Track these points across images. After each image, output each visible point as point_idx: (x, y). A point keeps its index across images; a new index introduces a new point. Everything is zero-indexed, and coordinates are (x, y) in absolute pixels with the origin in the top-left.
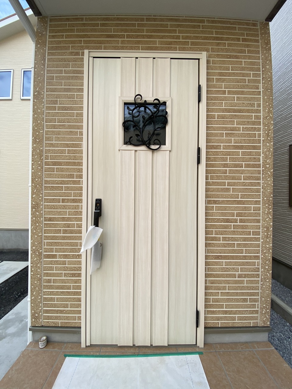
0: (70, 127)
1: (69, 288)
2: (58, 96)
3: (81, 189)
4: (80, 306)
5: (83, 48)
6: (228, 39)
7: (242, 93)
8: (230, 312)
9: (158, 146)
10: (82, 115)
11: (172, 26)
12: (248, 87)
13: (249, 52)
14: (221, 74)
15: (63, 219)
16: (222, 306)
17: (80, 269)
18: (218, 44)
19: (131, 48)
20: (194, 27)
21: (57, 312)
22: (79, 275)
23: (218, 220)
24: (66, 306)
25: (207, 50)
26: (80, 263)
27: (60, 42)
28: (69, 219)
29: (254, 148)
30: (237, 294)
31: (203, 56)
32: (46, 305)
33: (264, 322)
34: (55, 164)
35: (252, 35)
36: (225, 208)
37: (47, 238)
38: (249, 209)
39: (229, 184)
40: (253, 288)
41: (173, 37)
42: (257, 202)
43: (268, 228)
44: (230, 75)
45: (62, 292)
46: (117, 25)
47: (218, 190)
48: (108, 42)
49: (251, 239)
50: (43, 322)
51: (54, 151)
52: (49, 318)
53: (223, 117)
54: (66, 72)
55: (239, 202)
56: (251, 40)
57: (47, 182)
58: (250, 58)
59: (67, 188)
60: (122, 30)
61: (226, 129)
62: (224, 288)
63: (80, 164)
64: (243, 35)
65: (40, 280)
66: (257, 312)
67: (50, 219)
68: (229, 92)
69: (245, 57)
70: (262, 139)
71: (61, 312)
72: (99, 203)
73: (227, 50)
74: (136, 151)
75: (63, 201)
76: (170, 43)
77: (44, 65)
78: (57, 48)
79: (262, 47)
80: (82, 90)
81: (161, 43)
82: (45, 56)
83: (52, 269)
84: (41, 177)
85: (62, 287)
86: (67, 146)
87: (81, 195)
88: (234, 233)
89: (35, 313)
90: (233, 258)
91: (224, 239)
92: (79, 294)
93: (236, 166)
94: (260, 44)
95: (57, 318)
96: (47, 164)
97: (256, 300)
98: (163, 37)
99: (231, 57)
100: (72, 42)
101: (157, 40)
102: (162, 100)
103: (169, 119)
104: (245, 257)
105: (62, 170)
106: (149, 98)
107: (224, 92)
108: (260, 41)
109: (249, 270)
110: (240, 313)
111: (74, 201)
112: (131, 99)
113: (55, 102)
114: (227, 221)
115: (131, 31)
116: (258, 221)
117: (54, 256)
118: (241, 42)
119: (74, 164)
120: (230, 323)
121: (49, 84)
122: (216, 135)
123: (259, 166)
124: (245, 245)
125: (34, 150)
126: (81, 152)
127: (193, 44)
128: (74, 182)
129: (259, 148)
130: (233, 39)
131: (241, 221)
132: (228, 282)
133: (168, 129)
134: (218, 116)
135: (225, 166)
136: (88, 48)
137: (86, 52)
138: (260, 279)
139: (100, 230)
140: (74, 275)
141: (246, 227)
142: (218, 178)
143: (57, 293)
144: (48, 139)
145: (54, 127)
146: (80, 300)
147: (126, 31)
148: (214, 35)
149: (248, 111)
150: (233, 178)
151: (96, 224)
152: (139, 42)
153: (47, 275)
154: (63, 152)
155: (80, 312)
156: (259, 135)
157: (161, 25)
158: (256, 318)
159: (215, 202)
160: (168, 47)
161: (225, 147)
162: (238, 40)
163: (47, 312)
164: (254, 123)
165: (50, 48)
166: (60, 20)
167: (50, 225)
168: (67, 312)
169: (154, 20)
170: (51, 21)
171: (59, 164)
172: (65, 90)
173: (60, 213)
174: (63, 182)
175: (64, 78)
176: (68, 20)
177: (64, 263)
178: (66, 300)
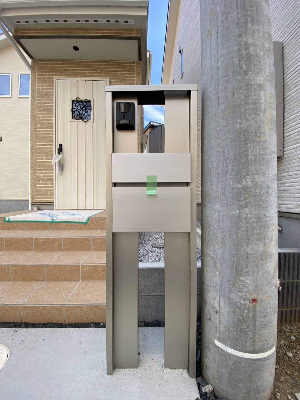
0: (48, 111)
1: (48, 184)
2: (42, 97)
3: (53, 140)
4: (53, 193)
5: (53, 75)
6: (120, 71)
9: (87, 120)
10: (53, 106)
11: (94, 65)
13: (130, 77)
17: (53, 176)
18: (116, 74)
19: (76, 76)
20: (105, 65)
21: (43, 195)
22: (53, 179)
24: (47, 193)
25: (110, 77)
26: (53, 173)
27: (43, 72)
28: (48, 153)
31: (108, 79)
32: (37, 192)
34: (41, 128)
35: (132, 69)
37: (38, 162)
41: (95, 70)
45: (45, 186)
46: (69, 64)
48: (65, 72)
50: (36, 200)
51: (40, 123)
52: (39, 198)
54: (46, 86)
56: (131, 71)
57: (37, 137)
59: (47, 139)
60: (71, 67)
63: (52, 128)
64: (127, 68)
65: (35, 181)
67: (39, 153)
69: (128, 80)
71: (45, 195)
72: (61, 145)
73: (120, 77)
74: (77, 122)
75: (45, 145)
76: (94, 73)
77: (35, 83)
78: (41, 75)
79: (136, 74)
80: (53, 95)
81: (89, 73)
82: (36, 79)
83: (40, 176)
84: (35, 134)
85: (45, 184)
86: (47, 120)
87: (53, 142)
89: (33, 196)
92: (53, 187)
94: (136, 73)
95: (43, 198)
96: (37, 128)
98: (90, 70)
99: (121, 80)
100: (48, 72)
101: (88, 72)
102: (88, 99)
103: (92, 108)
105: (44, 131)
106: (83, 99)
111: (50, 145)
112: (75, 99)
113: (41, 100)
115: (76, 67)
117: (41, 170)
118: (127, 73)
119: (50, 128)
121: (38, 92)
125: (31, 122)
126: (53, 123)
127: (104, 73)
128: (50, 137)
130: (123, 71)
133: (92, 112)
136: (55, 75)
137: (55, 77)
139: (61, 156)
140: (50, 179)
143: (43, 187)
144: (38, 117)
145: (41, 111)
146: (53, 190)
147: (73, 67)
148: (114, 69)
151: (59, 153)
152: (79, 73)
153: (38, 178)
154: (45, 123)
155: (53, 195)
157: (89, 65)
162: (125, 71)
163: (38, 195)
165: (38, 75)
166: (43, 61)
167: (39, 156)
168: (47, 195)
169: (86, 62)
170: (38, 61)
171: (43, 128)
172: (46, 94)
173: (43, 151)
174: (45, 137)
175: (44, 89)
176: (46, 61)
177: (46, 173)
178: (47, 190)
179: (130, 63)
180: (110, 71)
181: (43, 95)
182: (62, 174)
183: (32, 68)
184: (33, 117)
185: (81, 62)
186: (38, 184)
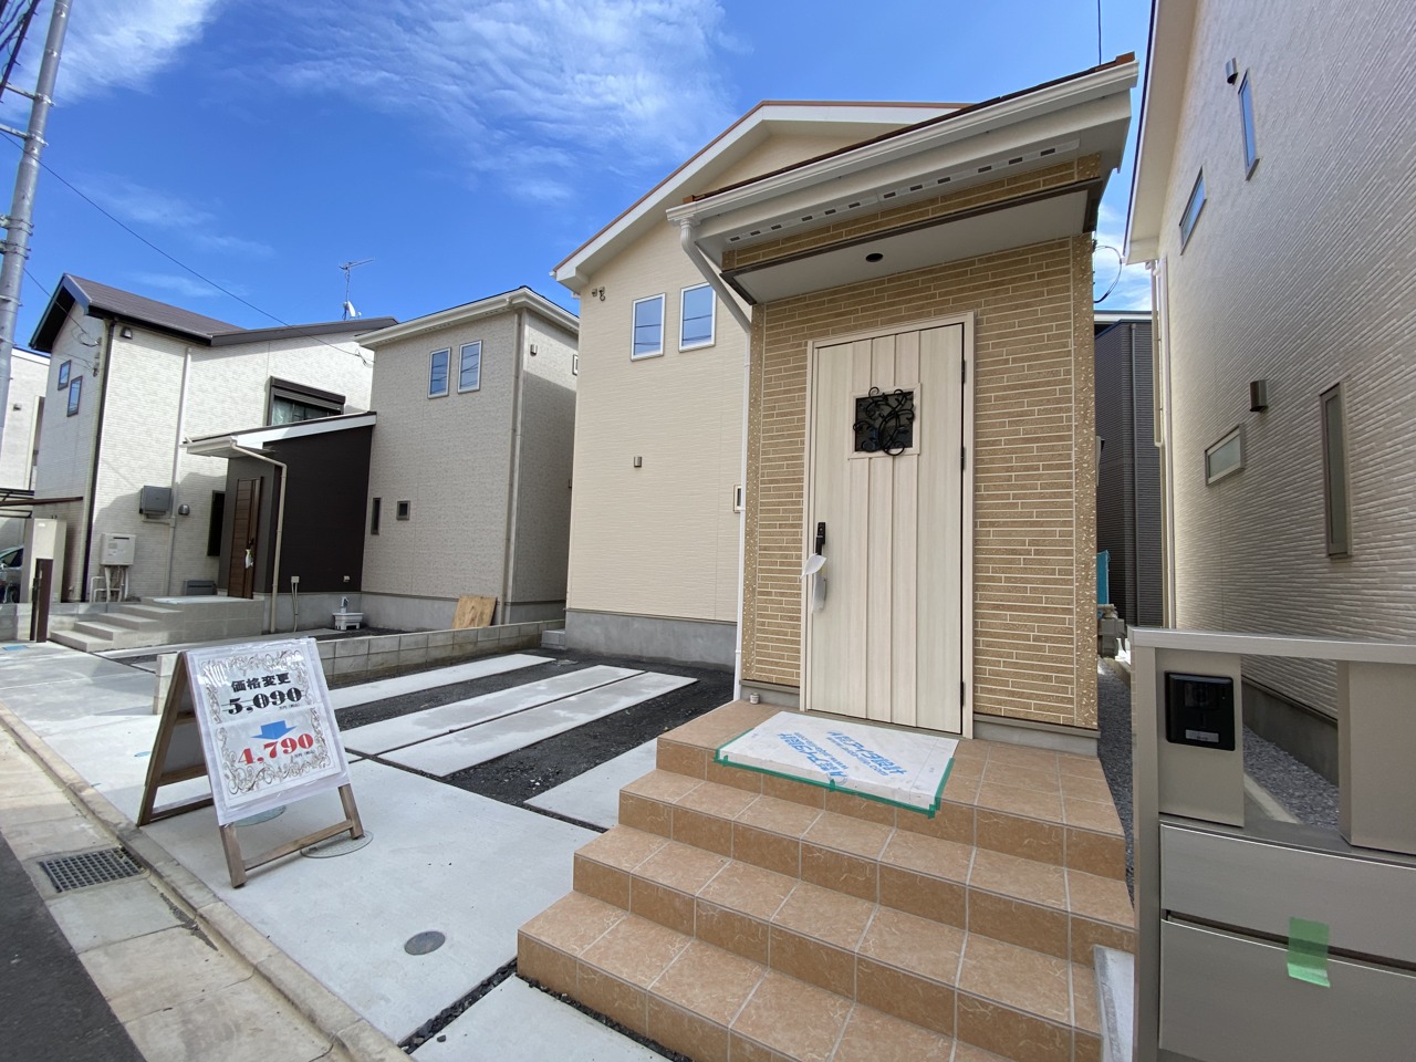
0: (790, 436)
1: (786, 634)
2: (777, 401)
3: (801, 511)
4: (798, 658)
5: (805, 337)
6: (1011, 282)
7: (1037, 358)
8: (1021, 695)
9: (900, 450)
10: (803, 420)
11: (924, 282)
12: (1047, 347)
14: (1000, 336)
15: (780, 548)
16: (1006, 684)
17: (799, 611)
19: (868, 326)
20: (958, 275)
21: (772, 663)
22: (799, 619)
23: (998, 552)
24: (782, 657)
25: (978, 306)
26: (799, 603)
28: (787, 549)
29: (1060, 438)
30: (1032, 667)
31: (969, 318)
32: (758, 654)
33: (1086, 720)
34: (771, 482)
35: (1058, 263)
36: (1010, 534)
37: (761, 571)
38: (1052, 533)
39: (1015, 496)
40: (1061, 661)
41: (926, 298)
42: (1067, 524)
43: (1087, 565)
44: (1015, 334)
45: (778, 639)
46: (849, 297)
47: (997, 506)
48: (838, 323)
49: (1056, 582)
50: (754, 674)
51: (771, 467)
52: (762, 670)
53: (1004, 398)
54: (786, 370)
55: (1033, 524)
56: (1055, 273)
57: (763, 504)
58: (1051, 301)
59: (785, 511)
60: (855, 304)
61: (1009, 415)
62: (1010, 655)
63: (801, 480)
65: (753, 621)
66: (1070, 701)
67: (766, 549)
68: (1014, 360)
69: (1042, 303)
70: (1074, 424)
71: (777, 664)
72: (822, 527)
73: (1011, 298)
74: (870, 458)
75: (780, 526)
76: (922, 307)
77: (761, 365)
78: (775, 342)
79: (1074, 281)
80: (804, 389)
81: (907, 309)
82: (762, 354)
83: (766, 609)
84: (756, 499)
85: (778, 634)
86: (786, 459)
87: (801, 518)
88: (1025, 570)
89: (747, 663)
90: (1023, 609)
91: (1008, 580)
92: (798, 643)
93: (1027, 468)
94: (1071, 274)
95: (771, 671)
96: (763, 482)
97: (1069, 682)
98: (910, 301)
99: (1017, 307)
100: (794, 331)
101: (903, 306)
102: (905, 388)
103: (917, 413)
104: (1045, 610)
105: (779, 489)
106: (888, 388)
107: (1006, 361)
108: (1072, 270)
109: (1055, 630)
110: (1038, 697)
111: (793, 526)
112: (864, 393)
113: (773, 408)
114: (1013, 552)
115: (867, 301)
116: (1069, 553)
117: (769, 594)
118: (1036, 281)
119: (794, 480)
120: (1021, 711)
121: (767, 387)
122: (993, 425)
123: (1069, 466)
124: (1045, 591)
126: (802, 465)
127: (955, 301)
128: (794, 503)
129: (1069, 438)
130: (1021, 279)
131: (1037, 552)
132: (1016, 647)
133: (916, 425)
134: (996, 397)
135: (1009, 469)
136: (812, 336)
137: (810, 343)
138: (1075, 646)
139: (822, 560)
140: (791, 619)
141: (1047, 562)
142: (997, 488)
143: (772, 640)
144: (764, 453)
145: (772, 438)
146: (798, 651)
147: (860, 303)
148: (989, 281)
149: (1048, 383)
150: (1023, 487)
151: (819, 551)
152: (878, 315)
153: (761, 617)
154: (781, 467)
155: (798, 667)
156: (1069, 419)
157: (909, 285)
158: (1070, 712)
159: (992, 524)
160: (918, 314)
161: (1008, 442)
162: (1031, 277)
163: (759, 662)
164: (1058, 401)
165: (768, 344)
166: (780, 305)
167: (765, 556)
168: (783, 665)
169: (899, 279)
170: (768, 307)
171: (777, 481)
172: (785, 392)
173: (776, 541)
174: (780, 504)
175: (783, 378)
176: (788, 303)
177: (780, 602)
178: (783, 649)
179: (1049, 247)
180: (976, 288)
181: (779, 393)
182: (822, 610)
183: (753, 328)
184: (753, 454)
185: (882, 282)
186: (759, 631)
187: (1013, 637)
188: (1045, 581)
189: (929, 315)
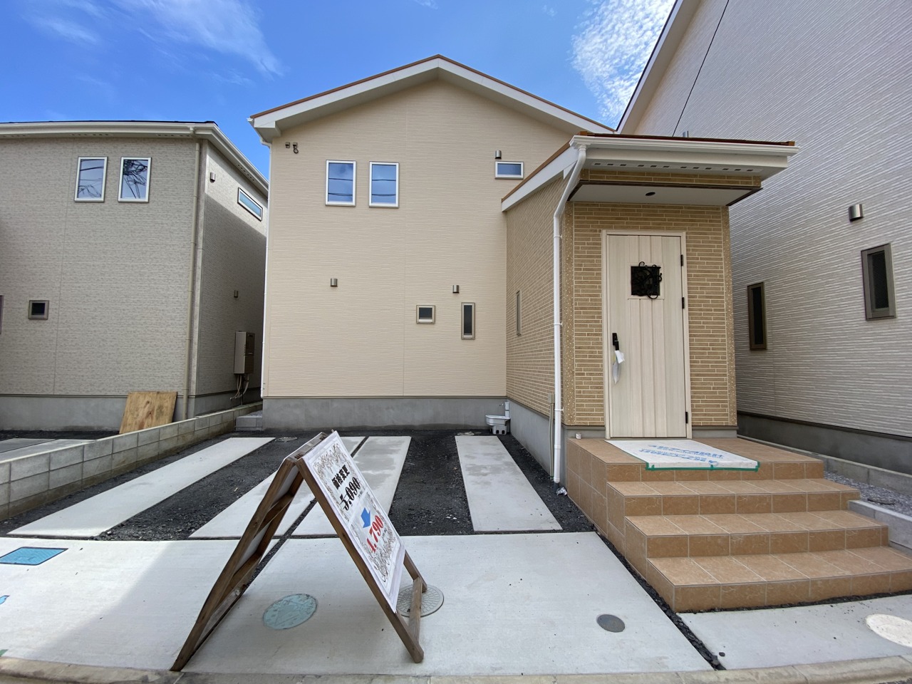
1: (596, 397)
2: (583, 261)
3: (601, 326)
4: (604, 410)
5: (601, 227)
6: (699, 221)
7: (710, 259)
8: (709, 415)
9: (655, 296)
11: (660, 211)
12: (713, 255)
13: (714, 230)
14: (695, 246)
16: (702, 410)
17: (603, 383)
18: (692, 225)
19: (634, 228)
20: (676, 212)
22: (603, 388)
23: (699, 349)
24: (592, 410)
25: (685, 229)
26: (603, 379)
27: (583, 222)
29: (720, 297)
30: (712, 402)
31: (683, 234)
32: (578, 410)
33: (733, 422)
35: (716, 217)
36: (701, 340)
37: (578, 361)
38: (718, 340)
39: (704, 323)
40: (723, 397)
41: (661, 220)
42: (723, 336)
43: (731, 354)
44: (701, 246)
45: (589, 400)
46: (623, 210)
47: (696, 327)
48: (618, 223)
49: (720, 362)
50: (576, 422)
51: (581, 300)
52: (581, 419)
53: (697, 276)
54: (588, 244)
55: (711, 336)
56: (714, 221)
57: (576, 321)
58: (714, 234)
59: (590, 326)
60: (626, 215)
61: (699, 284)
62: (704, 397)
63: (601, 309)
64: (709, 217)
66: (727, 415)
67: (579, 348)
68: (701, 259)
69: (711, 234)
70: (725, 291)
71: (589, 415)
72: (615, 336)
73: (698, 229)
74: (640, 299)
75: (588, 334)
76: (660, 224)
78: (581, 227)
79: (723, 226)
81: (653, 224)
82: (573, 232)
83: (582, 383)
85: (589, 397)
86: (590, 296)
87: (601, 330)
88: (708, 357)
90: (708, 375)
91: (702, 362)
92: (603, 401)
93: (708, 310)
96: (576, 308)
97: (726, 406)
98: (654, 220)
99: (701, 234)
100: (591, 222)
101: (651, 222)
102: (657, 265)
103: (662, 278)
104: (716, 375)
106: (649, 264)
107: (698, 259)
109: (720, 384)
110: (715, 415)
111: (597, 335)
112: (637, 265)
113: (581, 265)
114: (704, 349)
115: (633, 215)
116: (725, 349)
117: (583, 374)
118: (708, 223)
120: (709, 423)
122: (694, 288)
123: (723, 310)
124: (716, 366)
126: (599, 300)
127: (675, 224)
128: (596, 322)
129: (723, 297)
130: (703, 221)
131: (713, 349)
132: (706, 393)
133: (661, 284)
134: (695, 275)
135: (701, 310)
136: (604, 227)
137: (603, 230)
138: (728, 391)
140: (597, 388)
141: (716, 353)
142: (696, 318)
144: (576, 291)
145: (581, 282)
146: (603, 406)
147: (629, 215)
148: (690, 218)
149: (714, 272)
150: (707, 319)
151: (616, 348)
152: (638, 223)
153: (578, 387)
154: (587, 300)
155: (604, 415)
156: (723, 288)
157: (652, 211)
158: (727, 420)
160: (658, 227)
161: (700, 297)
162: (706, 221)
164: (719, 280)
165: (576, 227)
166: (582, 205)
167: (580, 352)
168: (593, 415)
169: (649, 207)
170: (575, 205)
171: (586, 308)
172: (588, 257)
173: (586, 343)
174: (587, 322)
175: (586, 248)
176: (587, 205)
177: (590, 379)
178: (593, 406)
179: (713, 209)
180: (684, 220)
181: (584, 257)
186: (577, 396)
187: (705, 388)
188: (716, 362)
189: (663, 229)
